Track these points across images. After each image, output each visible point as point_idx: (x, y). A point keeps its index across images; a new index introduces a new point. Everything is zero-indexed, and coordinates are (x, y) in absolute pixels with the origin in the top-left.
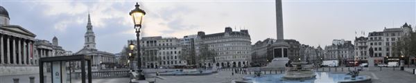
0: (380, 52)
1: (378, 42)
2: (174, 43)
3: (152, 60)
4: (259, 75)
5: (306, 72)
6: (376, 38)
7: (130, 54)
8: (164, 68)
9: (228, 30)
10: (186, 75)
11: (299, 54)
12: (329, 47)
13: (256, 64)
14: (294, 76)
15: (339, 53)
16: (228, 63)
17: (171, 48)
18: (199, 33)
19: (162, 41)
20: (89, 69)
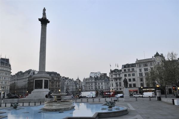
0: (134, 82)
1: (131, 73)
4: (15, 108)
5: (66, 103)
6: (129, 70)
11: (59, 86)
12: (86, 79)
13: (13, 95)
14: (54, 107)
15: (96, 84)
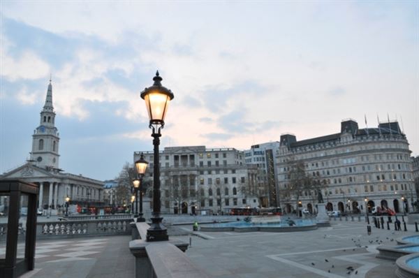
2: (231, 160)
3: (185, 196)
7: (137, 183)
8: (210, 213)
9: (349, 126)
10: (259, 229)
16: (355, 204)
17: (226, 172)
18: (283, 137)
19: (205, 156)
20: (32, 216)
